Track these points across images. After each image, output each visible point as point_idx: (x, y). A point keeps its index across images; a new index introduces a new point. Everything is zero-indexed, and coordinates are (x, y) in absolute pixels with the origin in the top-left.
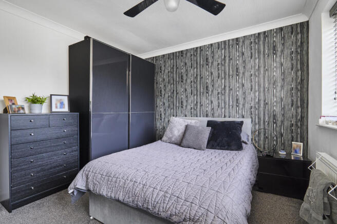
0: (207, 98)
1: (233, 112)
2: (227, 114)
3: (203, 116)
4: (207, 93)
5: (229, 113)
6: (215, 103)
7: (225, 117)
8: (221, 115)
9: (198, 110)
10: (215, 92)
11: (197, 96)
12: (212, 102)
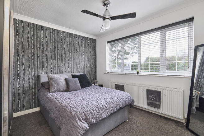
0: (62, 62)
1: (75, 70)
2: (73, 71)
3: (60, 73)
4: (62, 59)
5: (74, 70)
6: (67, 65)
7: (72, 72)
8: (70, 72)
9: (56, 69)
10: (66, 59)
11: (55, 60)
12: (65, 65)
